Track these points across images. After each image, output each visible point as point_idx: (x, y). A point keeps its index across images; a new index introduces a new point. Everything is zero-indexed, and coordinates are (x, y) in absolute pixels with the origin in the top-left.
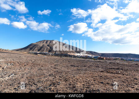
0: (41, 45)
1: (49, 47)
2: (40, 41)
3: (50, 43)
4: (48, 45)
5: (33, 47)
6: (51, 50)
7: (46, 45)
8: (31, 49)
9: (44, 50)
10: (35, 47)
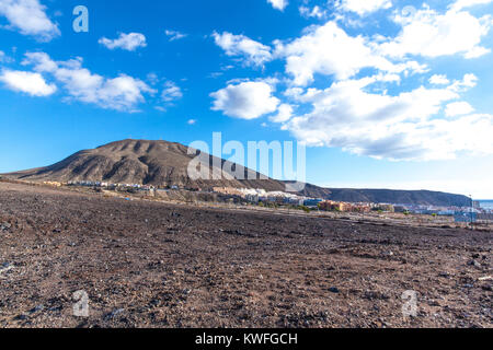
0: (116, 157)
1: (144, 166)
2: (111, 144)
3: (148, 151)
4: (143, 159)
5: (87, 163)
6: (154, 176)
7: (134, 157)
8: (77, 171)
9: (125, 176)
10: (93, 162)
